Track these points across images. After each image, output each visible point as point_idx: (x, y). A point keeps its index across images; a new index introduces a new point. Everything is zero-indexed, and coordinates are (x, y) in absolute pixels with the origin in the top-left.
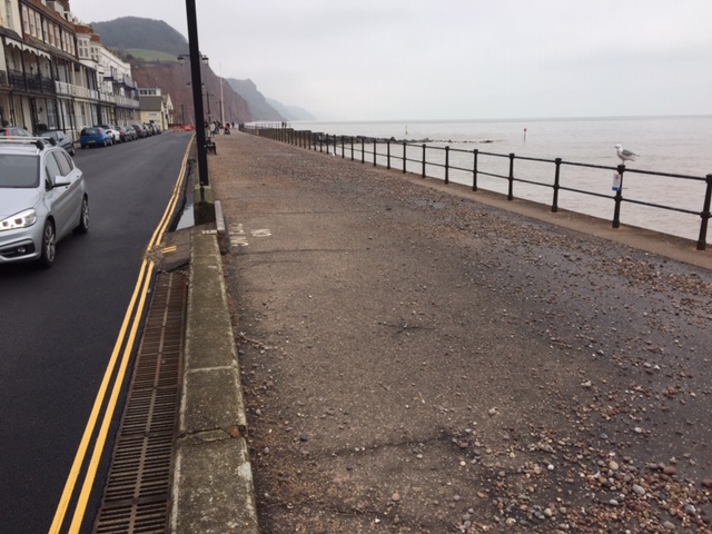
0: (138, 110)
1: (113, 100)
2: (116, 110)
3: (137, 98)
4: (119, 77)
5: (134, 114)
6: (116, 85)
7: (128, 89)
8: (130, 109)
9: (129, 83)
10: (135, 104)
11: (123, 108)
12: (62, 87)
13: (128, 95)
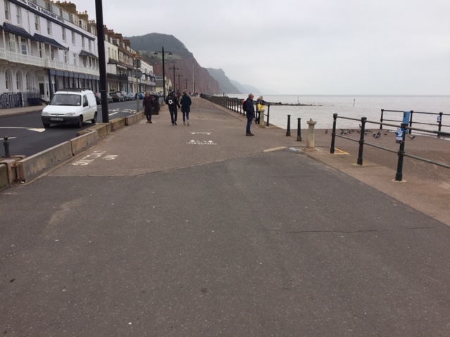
0: (155, 87)
1: (145, 82)
2: (146, 86)
3: (155, 81)
4: (148, 72)
5: (153, 89)
6: (147, 76)
7: (151, 77)
8: (151, 86)
9: (152, 75)
10: (154, 84)
11: (149, 86)
12: (130, 79)
13: (151, 80)
